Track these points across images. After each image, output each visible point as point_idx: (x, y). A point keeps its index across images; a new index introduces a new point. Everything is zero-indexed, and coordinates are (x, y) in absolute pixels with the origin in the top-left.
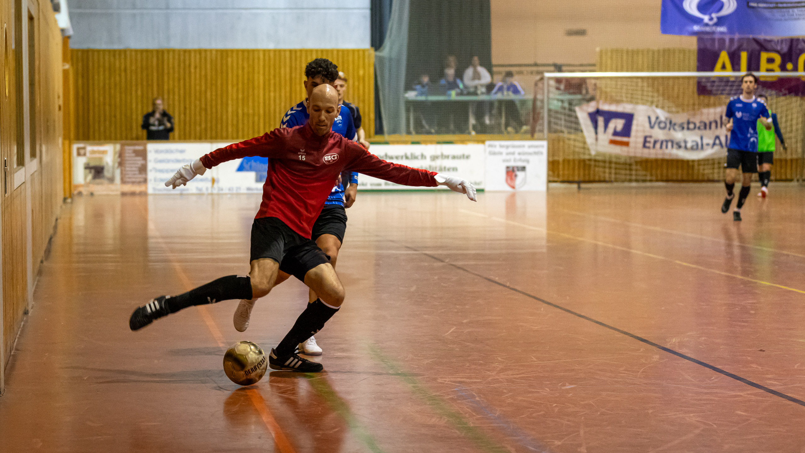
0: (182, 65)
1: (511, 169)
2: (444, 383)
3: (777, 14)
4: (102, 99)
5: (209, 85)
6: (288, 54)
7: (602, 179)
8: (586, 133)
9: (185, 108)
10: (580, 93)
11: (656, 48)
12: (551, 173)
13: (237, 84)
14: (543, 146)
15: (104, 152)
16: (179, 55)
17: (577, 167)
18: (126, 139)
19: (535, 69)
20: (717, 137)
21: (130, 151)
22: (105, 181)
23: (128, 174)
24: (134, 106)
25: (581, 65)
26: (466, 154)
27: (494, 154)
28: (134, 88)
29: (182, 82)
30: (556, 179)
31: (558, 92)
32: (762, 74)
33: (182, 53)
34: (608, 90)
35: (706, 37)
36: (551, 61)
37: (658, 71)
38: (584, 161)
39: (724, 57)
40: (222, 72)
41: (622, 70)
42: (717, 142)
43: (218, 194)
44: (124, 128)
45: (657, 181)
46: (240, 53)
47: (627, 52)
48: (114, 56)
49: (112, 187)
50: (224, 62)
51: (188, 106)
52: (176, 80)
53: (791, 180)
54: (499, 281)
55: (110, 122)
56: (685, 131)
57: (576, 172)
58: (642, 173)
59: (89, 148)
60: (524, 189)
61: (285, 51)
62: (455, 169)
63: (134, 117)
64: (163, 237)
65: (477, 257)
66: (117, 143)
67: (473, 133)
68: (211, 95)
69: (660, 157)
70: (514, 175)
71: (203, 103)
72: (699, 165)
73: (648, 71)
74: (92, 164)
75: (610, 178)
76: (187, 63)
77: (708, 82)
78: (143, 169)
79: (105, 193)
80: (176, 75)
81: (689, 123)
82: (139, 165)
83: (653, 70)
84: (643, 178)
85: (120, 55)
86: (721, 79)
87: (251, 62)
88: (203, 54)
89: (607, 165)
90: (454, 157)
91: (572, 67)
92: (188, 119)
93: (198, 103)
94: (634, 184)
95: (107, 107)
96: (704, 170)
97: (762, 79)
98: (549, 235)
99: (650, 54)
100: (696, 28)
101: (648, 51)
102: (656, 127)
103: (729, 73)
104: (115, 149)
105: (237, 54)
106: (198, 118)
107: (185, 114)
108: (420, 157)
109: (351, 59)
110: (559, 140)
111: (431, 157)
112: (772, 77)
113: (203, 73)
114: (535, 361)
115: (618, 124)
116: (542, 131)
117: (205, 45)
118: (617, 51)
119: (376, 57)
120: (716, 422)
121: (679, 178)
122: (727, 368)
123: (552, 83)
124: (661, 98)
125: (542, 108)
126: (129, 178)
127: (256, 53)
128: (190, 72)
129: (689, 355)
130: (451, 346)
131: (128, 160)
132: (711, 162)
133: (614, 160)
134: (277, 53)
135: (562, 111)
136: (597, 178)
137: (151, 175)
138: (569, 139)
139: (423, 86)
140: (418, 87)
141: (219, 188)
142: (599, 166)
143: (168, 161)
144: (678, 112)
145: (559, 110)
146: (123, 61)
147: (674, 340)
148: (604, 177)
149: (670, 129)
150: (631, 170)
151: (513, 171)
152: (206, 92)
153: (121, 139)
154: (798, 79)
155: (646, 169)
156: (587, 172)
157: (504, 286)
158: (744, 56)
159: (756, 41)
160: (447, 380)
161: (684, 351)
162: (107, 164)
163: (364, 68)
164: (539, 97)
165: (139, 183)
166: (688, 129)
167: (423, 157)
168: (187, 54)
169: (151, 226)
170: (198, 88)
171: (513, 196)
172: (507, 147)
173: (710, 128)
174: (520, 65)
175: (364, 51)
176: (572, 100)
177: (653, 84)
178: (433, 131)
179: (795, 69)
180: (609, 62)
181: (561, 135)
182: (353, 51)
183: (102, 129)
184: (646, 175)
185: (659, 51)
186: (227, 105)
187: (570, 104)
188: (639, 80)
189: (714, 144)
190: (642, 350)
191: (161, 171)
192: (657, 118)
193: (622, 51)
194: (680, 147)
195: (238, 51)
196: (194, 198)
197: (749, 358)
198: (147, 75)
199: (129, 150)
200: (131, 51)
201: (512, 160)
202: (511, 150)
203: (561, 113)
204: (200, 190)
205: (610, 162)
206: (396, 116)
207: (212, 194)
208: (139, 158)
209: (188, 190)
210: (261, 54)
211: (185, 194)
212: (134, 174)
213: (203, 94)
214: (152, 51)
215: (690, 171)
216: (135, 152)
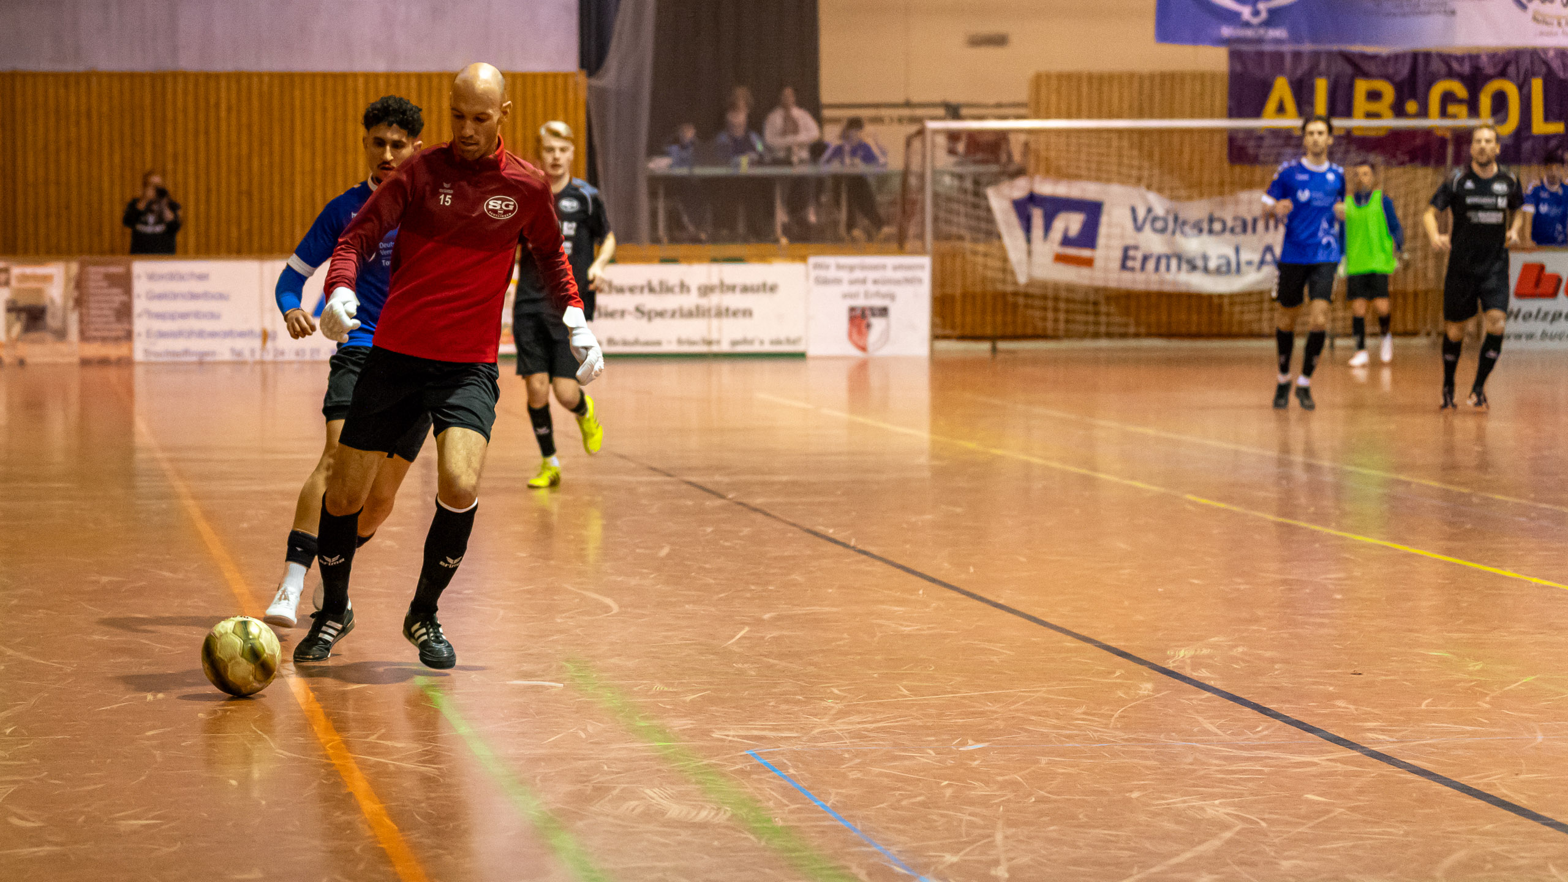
0: (202, 104)
1: (858, 313)
2: (722, 740)
4: (41, 172)
5: (256, 145)
6: (414, 81)
7: (1040, 332)
8: (1007, 241)
9: (208, 191)
10: (997, 161)
11: (1146, 71)
12: (938, 320)
13: (313, 143)
14: (922, 267)
15: (47, 279)
16: (196, 85)
17: (989, 309)
18: (91, 251)
19: (906, 112)
20: (1269, 249)
21: (99, 277)
22: (49, 337)
23: (94, 323)
24: (106, 185)
25: (999, 105)
26: (770, 281)
27: (825, 282)
28: (105, 152)
29: (202, 138)
30: (948, 332)
31: (952, 159)
32: (1357, 123)
33: (201, 80)
34: (1053, 154)
35: (1245, 48)
36: (937, 98)
37: (1152, 116)
38: (1004, 295)
39: (1281, 88)
40: (282, 120)
41: (1078, 116)
42: (1269, 257)
43: (275, 363)
44: (85, 231)
45: (1149, 335)
46: (319, 81)
47: (1090, 77)
48: (66, 86)
49: (62, 347)
50: (287, 98)
51: (213, 186)
52: (191, 134)
53: (1414, 334)
54: (833, 536)
55: (59, 219)
56: (1205, 237)
57: (989, 319)
58: (1117, 319)
59: (16, 271)
60: (886, 351)
61: (408, 76)
62: (747, 313)
63: (106, 207)
64: (164, 449)
65: (792, 488)
66: (72, 260)
67: (784, 241)
68: (261, 165)
69: (1154, 287)
70: (865, 322)
71: (245, 178)
72: (1232, 305)
73: (1131, 116)
74: (23, 302)
75: (1056, 330)
76: (212, 101)
77: (1250, 139)
78: (125, 312)
79: (47, 360)
80: (191, 126)
81: (1211, 220)
82: (116, 305)
83: (1141, 115)
84: (1122, 330)
85: (78, 83)
86: (1275, 133)
87: (340, 99)
88: (244, 82)
89: (1050, 304)
90: (745, 289)
91: (981, 111)
92: (213, 212)
93: (234, 180)
94: (1103, 343)
95: (52, 190)
96: (1242, 313)
97: (1357, 133)
98: (934, 443)
99: (1136, 82)
100: (1226, 31)
101: (1131, 76)
102: (1148, 227)
103: (1291, 122)
104: (67, 272)
105: (313, 82)
106: (234, 208)
108: (677, 289)
109: (539, 90)
110: (954, 256)
111: (699, 289)
112: (1378, 129)
113: (244, 120)
114: (905, 696)
115: (1072, 222)
116: (921, 236)
117: (248, 64)
118: (1070, 76)
119: (590, 88)
120: (1266, 816)
121: (1194, 329)
122: (1286, 709)
123: (941, 140)
124: (1156, 171)
125: (922, 189)
126: (96, 330)
127: (350, 82)
128: (218, 119)
129: (1212, 683)
130: (740, 665)
131: (94, 295)
132: (1255, 298)
133: (1063, 294)
134: (393, 81)
135: (962, 197)
136: (1029, 331)
137: (140, 325)
138: (975, 253)
139: (684, 147)
140: (674, 149)
141: (276, 350)
142: (1032, 307)
143: (175, 296)
144: (1190, 198)
145: (955, 194)
146: (83, 96)
147: (1182, 653)
148: (1045, 329)
149: (1174, 233)
150: (1097, 313)
151: (863, 315)
152: (249, 157)
153: (81, 252)
154: (1428, 132)
155: (1127, 314)
156: (1009, 318)
157: (845, 545)
158: (1321, 87)
159: (1348, 57)
160: (732, 733)
161: (1201, 674)
162: (52, 302)
163: (566, 110)
164: (915, 166)
165: (117, 339)
166: (1211, 231)
167: (684, 288)
168: (212, 84)
169: (141, 425)
170: (234, 151)
171: (863, 365)
172: (852, 268)
173: (1254, 230)
174: (877, 106)
175: (566, 76)
176: (980, 174)
177: (1141, 143)
178: (703, 236)
179: (1423, 113)
180: (1054, 98)
181: (958, 244)
182: (545, 76)
183: (42, 231)
184: (1126, 325)
185: (1152, 77)
186: (293, 184)
187: (977, 182)
188: (1114, 135)
189: (1262, 262)
190: (1118, 674)
191: (160, 316)
192: (1150, 210)
193: (1080, 76)
194: (1193, 268)
195: (314, 75)
196: (227, 370)
197: (1331, 688)
198: (133, 124)
199: (97, 273)
200: (100, 75)
201: (862, 295)
202: (858, 274)
203: (958, 202)
204: (239, 354)
205: (1056, 299)
206: (630, 208)
207: (262, 363)
208: (116, 291)
209: (213, 353)
210: (361, 81)
211: (209, 363)
212: (106, 323)
213: (244, 161)
214: (142, 75)
215: (1215, 317)
216: (108, 277)
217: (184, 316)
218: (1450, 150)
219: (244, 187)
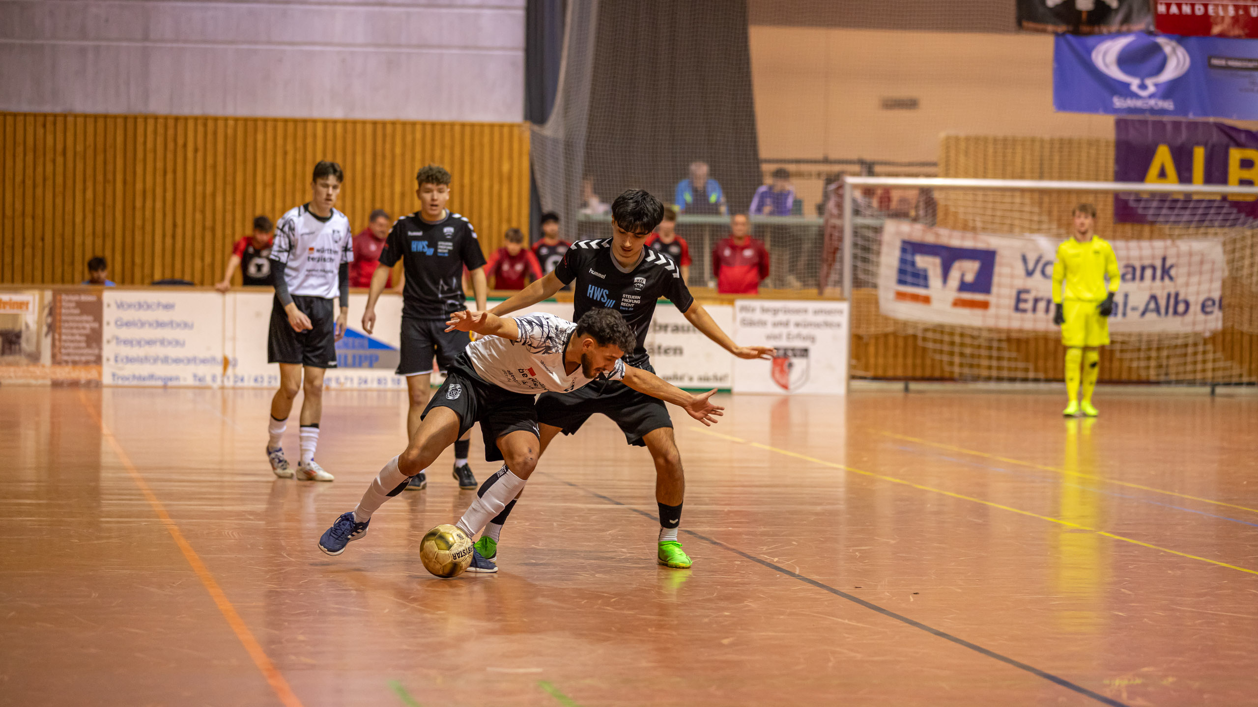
0: (171, 146)
1: (781, 353)
4: (18, 205)
5: (220, 184)
6: (369, 129)
7: (947, 375)
9: (175, 225)
11: (1047, 137)
12: (854, 362)
13: (274, 184)
14: (840, 312)
15: (22, 305)
16: (166, 126)
17: (900, 352)
18: (63, 281)
19: (825, 168)
21: (73, 305)
22: (23, 360)
23: (66, 348)
24: (78, 219)
25: (910, 164)
27: (751, 323)
28: (79, 187)
29: (170, 176)
30: (863, 373)
32: (1232, 189)
33: (171, 123)
34: (960, 210)
35: (1131, 117)
36: (854, 156)
37: (1051, 178)
39: (1163, 156)
40: (245, 161)
41: (985, 176)
43: (234, 388)
44: (58, 262)
46: (280, 125)
47: (995, 140)
48: (44, 126)
49: (37, 370)
50: (250, 142)
51: (179, 222)
52: (159, 174)
55: (33, 248)
57: (900, 360)
58: (1019, 365)
60: (804, 390)
61: (364, 123)
62: (678, 351)
63: (78, 240)
66: (48, 288)
70: (786, 363)
71: (209, 216)
72: (1122, 351)
73: (1032, 178)
75: (961, 373)
76: (180, 142)
77: (1138, 201)
78: (95, 338)
79: (21, 381)
80: (160, 165)
82: (88, 331)
83: (1041, 177)
84: (1023, 374)
85: (55, 124)
86: (1160, 196)
87: (299, 144)
88: (210, 124)
90: (676, 329)
91: (896, 168)
93: (198, 216)
95: (29, 221)
96: (1131, 360)
97: (1233, 198)
99: (1037, 145)
100: (1118, 102)
101: (1033, 140)
103: (1172, 186)
104: (42, 299)
105: (275, 128)
106: (198, 243)
107: (174, 237)
109: (486, 139)
110: (868, 302)
113: (210, 161)
115: (968, 270)
116: (839, 282)
117: (215, 109)
118: (977, 139)
119: (534, 136)
126: (68, 354)
127: (310, 126)
128: (185, 159)
131: (67, 321)
134: (349, 127)
136: (937, 374)
137: (108, 350)
141: (236, 376)
142: (941, 352)
143: (143, 324)
146: (60, 135)
148: (952, 373)
150: (999, 359)
151: (786, 356)
152: (214, 195)
153: (53, 281)
155: (1027, 359)
156: (919, 361)
158: (1199, 155)
159: (1222, 128)
162: (27, 326)
163: (511, 158)
165: (87, 363)
170: (199, 189)
171: (784, 403)
172: (776, 312)
174: (798, 161)
175: (511, 126)
177: (1041, 201)
180: (962, 159)
182: (492, 126)
183: (18, 261)
184: (1026, 370)
185: (1052, 142)
188: (1018, 194)
189: (1146, 309)
191: (128, 342)
193: (986, 140)
195: (275, 120)
196: (189, 394)
198: (105, 163)
199: (70, 301)
200: (76, 116)
201: (784, 337)
202: (781, 317)
204: (201, 379)
207: (222, 388)
208: (85, 318)
209: (177, 378)
210: (320, 126)
211: (172, 387)
212: (79, 348)
213: (209, 199)
214: (115, 117)
216: (79, 305)
217: (150, 343)
219: (209, 223)
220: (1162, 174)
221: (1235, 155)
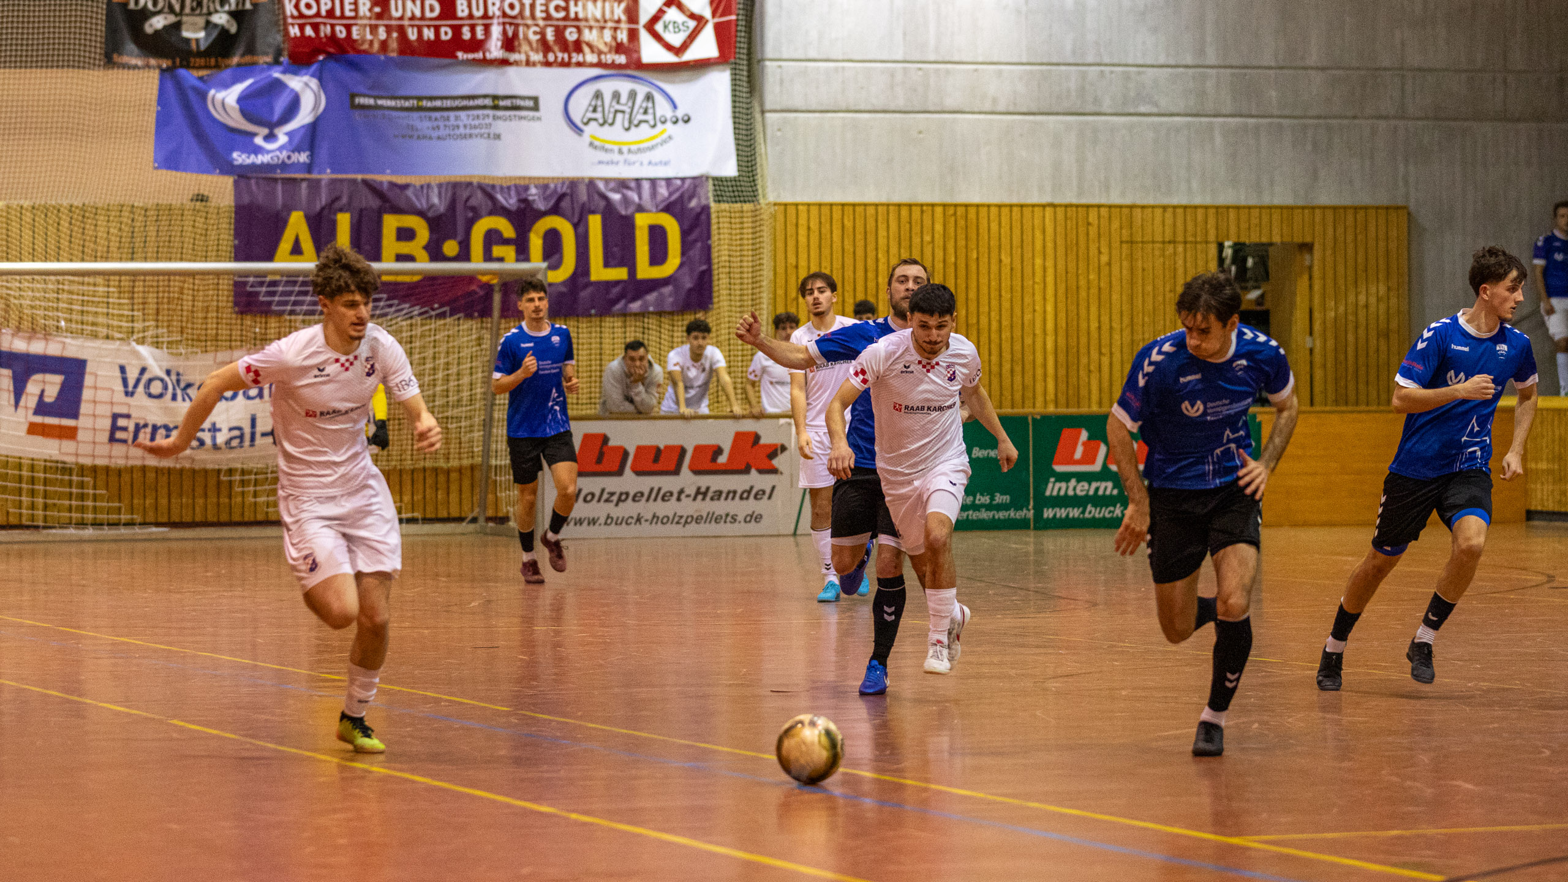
3: (421, 123)
7: (13, 520)
32: (387, 266)
34: (26, 303)
37: (146, 259)
39: (297, 225)
41: (58, 259)
45: (146, 523)
47: (71, 210)
53: (460, 519)
58: (107, 504)
72: (243, 483)
73: (121, 260)
75: (33, 518)
77: (261, 284)
83: (132, 255)
84: (114, 517)
86: (292, 277)
94: (89, 532)
96: (255, 495)
97: (388, 279)
99: (126, 215)
101: (121, 208)
102: (141, 392)
112: (410, 273)
115: (49, 385)
118: (46, 210)
121: (199, 515)
124: (151, 324)
133: (41, 473)
144: (193, 354)
148: (20, 516)
149: (174, 398)
150: (82, 497)
154: (470, 278)
155: (119, 498)
158: (344, 223)
159: (370, 187)
179: (464, 255)
180: (27, 234)
184: (118, 511)
192: (143, 370)
193: (58, 209)
215: (224, 500)
218: (497, 298)
220: (297, 250)
221: (391, 223)
